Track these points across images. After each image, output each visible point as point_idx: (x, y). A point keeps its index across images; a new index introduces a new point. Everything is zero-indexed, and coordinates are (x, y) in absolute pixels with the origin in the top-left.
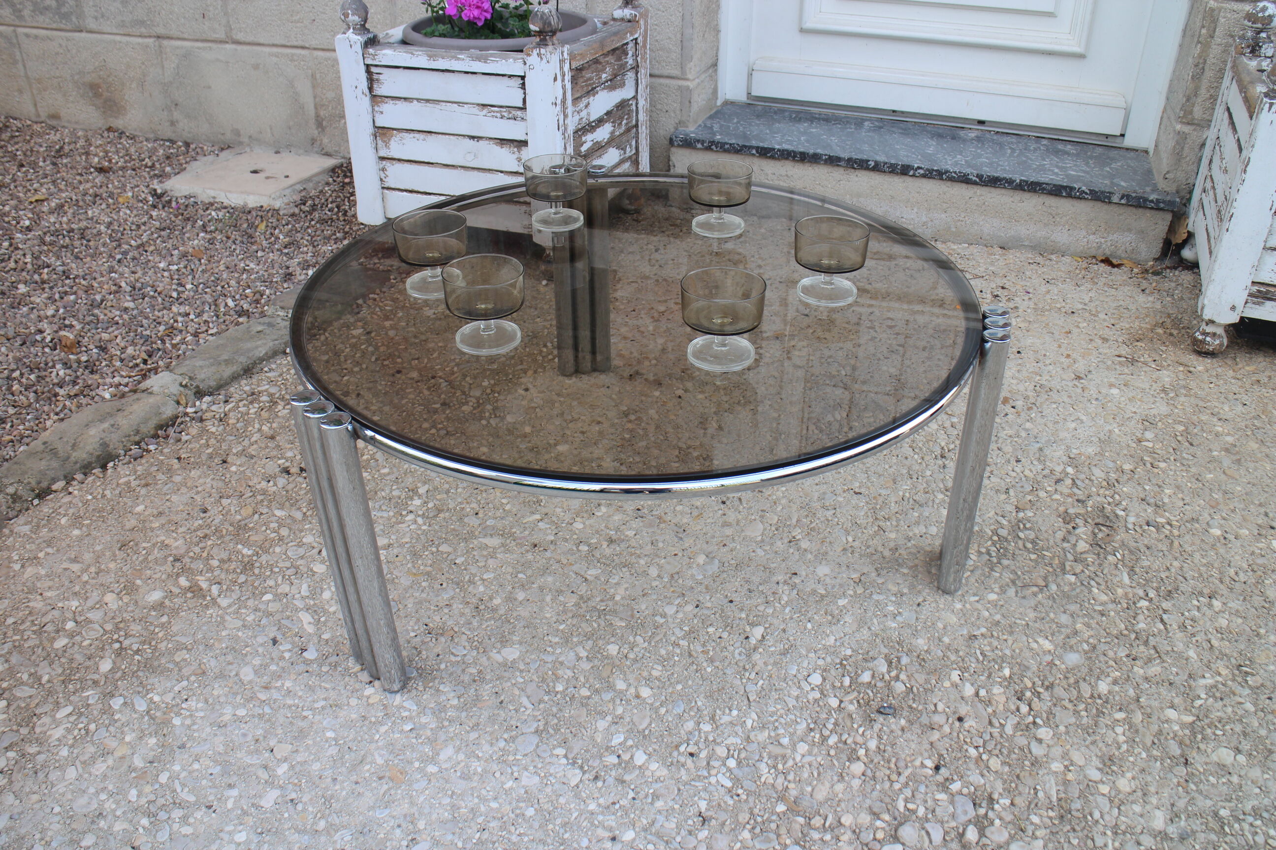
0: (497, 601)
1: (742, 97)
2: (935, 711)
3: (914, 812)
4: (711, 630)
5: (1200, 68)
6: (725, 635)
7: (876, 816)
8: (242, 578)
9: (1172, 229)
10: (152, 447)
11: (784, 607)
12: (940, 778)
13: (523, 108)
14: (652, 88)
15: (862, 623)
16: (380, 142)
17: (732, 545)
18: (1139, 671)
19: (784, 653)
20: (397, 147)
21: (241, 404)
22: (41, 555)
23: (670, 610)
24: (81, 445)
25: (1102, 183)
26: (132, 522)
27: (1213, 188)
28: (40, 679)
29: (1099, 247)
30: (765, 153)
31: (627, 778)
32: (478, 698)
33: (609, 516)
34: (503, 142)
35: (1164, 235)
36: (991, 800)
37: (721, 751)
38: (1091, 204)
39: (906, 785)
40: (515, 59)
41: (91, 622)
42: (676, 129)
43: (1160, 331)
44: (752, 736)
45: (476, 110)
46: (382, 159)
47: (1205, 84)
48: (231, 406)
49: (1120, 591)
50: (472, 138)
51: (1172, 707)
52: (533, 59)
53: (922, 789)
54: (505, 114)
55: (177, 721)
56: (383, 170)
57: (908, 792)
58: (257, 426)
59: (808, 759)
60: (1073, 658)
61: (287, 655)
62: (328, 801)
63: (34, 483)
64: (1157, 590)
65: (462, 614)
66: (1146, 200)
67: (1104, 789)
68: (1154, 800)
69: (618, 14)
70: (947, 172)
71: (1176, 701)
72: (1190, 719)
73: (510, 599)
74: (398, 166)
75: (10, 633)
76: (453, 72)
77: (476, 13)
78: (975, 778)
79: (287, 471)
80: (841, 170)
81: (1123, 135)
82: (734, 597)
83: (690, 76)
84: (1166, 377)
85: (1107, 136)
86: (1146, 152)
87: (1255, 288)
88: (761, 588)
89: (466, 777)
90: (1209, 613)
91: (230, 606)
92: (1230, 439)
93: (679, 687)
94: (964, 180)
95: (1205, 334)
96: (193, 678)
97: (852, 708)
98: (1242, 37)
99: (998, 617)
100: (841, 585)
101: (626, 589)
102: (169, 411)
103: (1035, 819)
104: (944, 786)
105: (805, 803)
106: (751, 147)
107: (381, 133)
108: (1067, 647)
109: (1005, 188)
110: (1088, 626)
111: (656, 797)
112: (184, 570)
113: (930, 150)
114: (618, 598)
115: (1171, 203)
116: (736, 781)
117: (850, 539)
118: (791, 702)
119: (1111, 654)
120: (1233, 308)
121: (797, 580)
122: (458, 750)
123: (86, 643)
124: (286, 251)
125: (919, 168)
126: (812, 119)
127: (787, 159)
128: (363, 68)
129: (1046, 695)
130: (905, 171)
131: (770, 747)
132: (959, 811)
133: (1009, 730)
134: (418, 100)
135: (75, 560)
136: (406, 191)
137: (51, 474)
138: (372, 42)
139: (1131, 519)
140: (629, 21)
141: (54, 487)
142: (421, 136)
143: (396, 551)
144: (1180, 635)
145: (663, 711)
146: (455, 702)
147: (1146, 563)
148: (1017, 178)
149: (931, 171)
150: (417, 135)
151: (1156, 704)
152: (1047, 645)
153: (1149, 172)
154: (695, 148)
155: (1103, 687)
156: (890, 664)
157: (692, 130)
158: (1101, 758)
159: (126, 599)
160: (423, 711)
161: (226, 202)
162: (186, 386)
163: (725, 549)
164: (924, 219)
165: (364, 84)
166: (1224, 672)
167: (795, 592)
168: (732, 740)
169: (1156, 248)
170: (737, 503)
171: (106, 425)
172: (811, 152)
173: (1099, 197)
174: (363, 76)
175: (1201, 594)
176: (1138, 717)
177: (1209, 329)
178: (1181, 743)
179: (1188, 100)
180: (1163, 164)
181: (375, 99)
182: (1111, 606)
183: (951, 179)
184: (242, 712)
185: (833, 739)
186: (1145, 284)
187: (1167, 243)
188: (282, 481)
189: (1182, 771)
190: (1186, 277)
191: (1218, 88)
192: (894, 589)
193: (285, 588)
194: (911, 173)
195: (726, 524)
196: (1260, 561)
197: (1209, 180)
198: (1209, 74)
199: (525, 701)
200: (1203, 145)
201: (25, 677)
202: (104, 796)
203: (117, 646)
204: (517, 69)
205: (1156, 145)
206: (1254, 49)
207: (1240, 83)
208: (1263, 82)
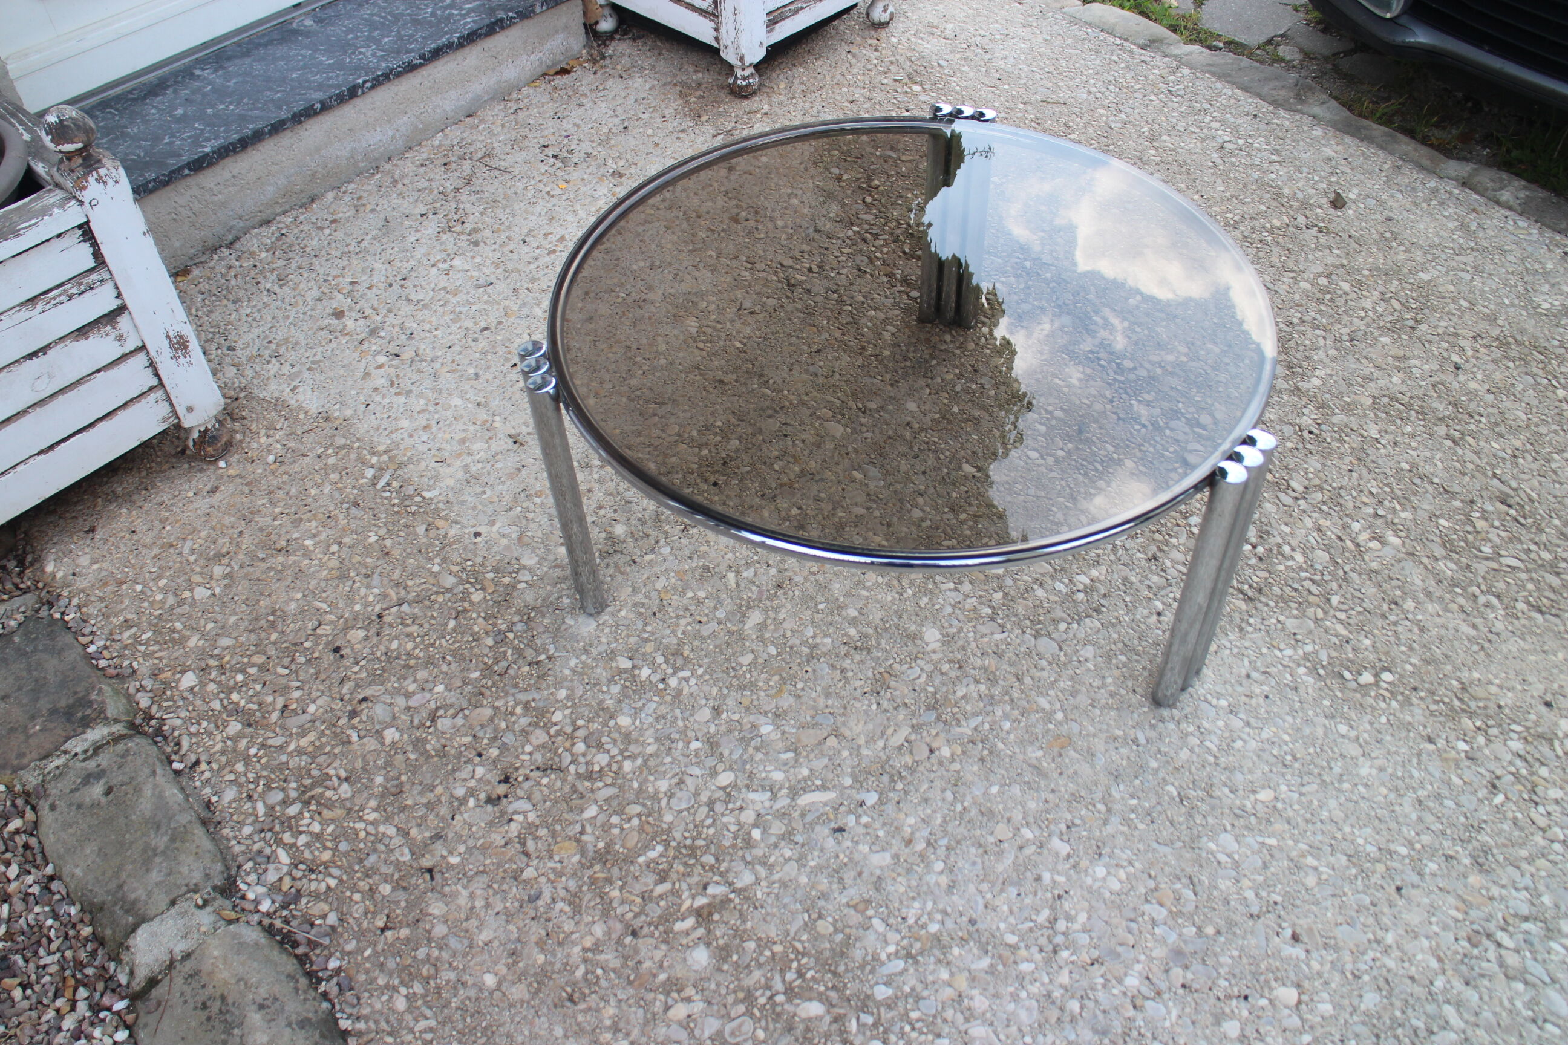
0: (853, 632)
8: (708, 859)
10: (332, 965)
13: (100, 265)
17: (849, 449)
21: (286, 840)
29: (543, 63)
31: (1102, 591)
32: (984, 669)
34: (82, 332)
38: (520, 25)
40: (65, 206)
48: (281, 853)
50: (33, 355)
52: (93, 189)
54: (74, 291)
55: (933, 928)
61: (864, 819)
62: (1076, 798)
70: (392, 70)
73: (852, 622)
79: (496, 800)
80: (288, 133)
82: (919, 469)
87: (769, 19)
88: (915, 450)
89: (1074, 694)
91: (755, 874)
94: (411, 67)
95: (744, 78)
96: (869, 913)
100: (935, 403)
102: (251, 934)
106: (181, 167)
112: (660, 924)
113: (326, 61)
120: (761, 45)
122: (1041, 694)
130: (352, 93)
143: (729, 703)
148: (451, 38)
149: (376, 78)
159: (689, 992)
162: (204, 903)
169: (581, 36)
173: (525, 14)
177: (746, 73)
184: (938, 866)
186: (611, 71)
188: (519, 805)
192: (952, 376)
193: (747, 816)
194: (360, 91)
195: (817, 444)
202: (1024, 994)
203: (780, 998)
204: (71, 218)
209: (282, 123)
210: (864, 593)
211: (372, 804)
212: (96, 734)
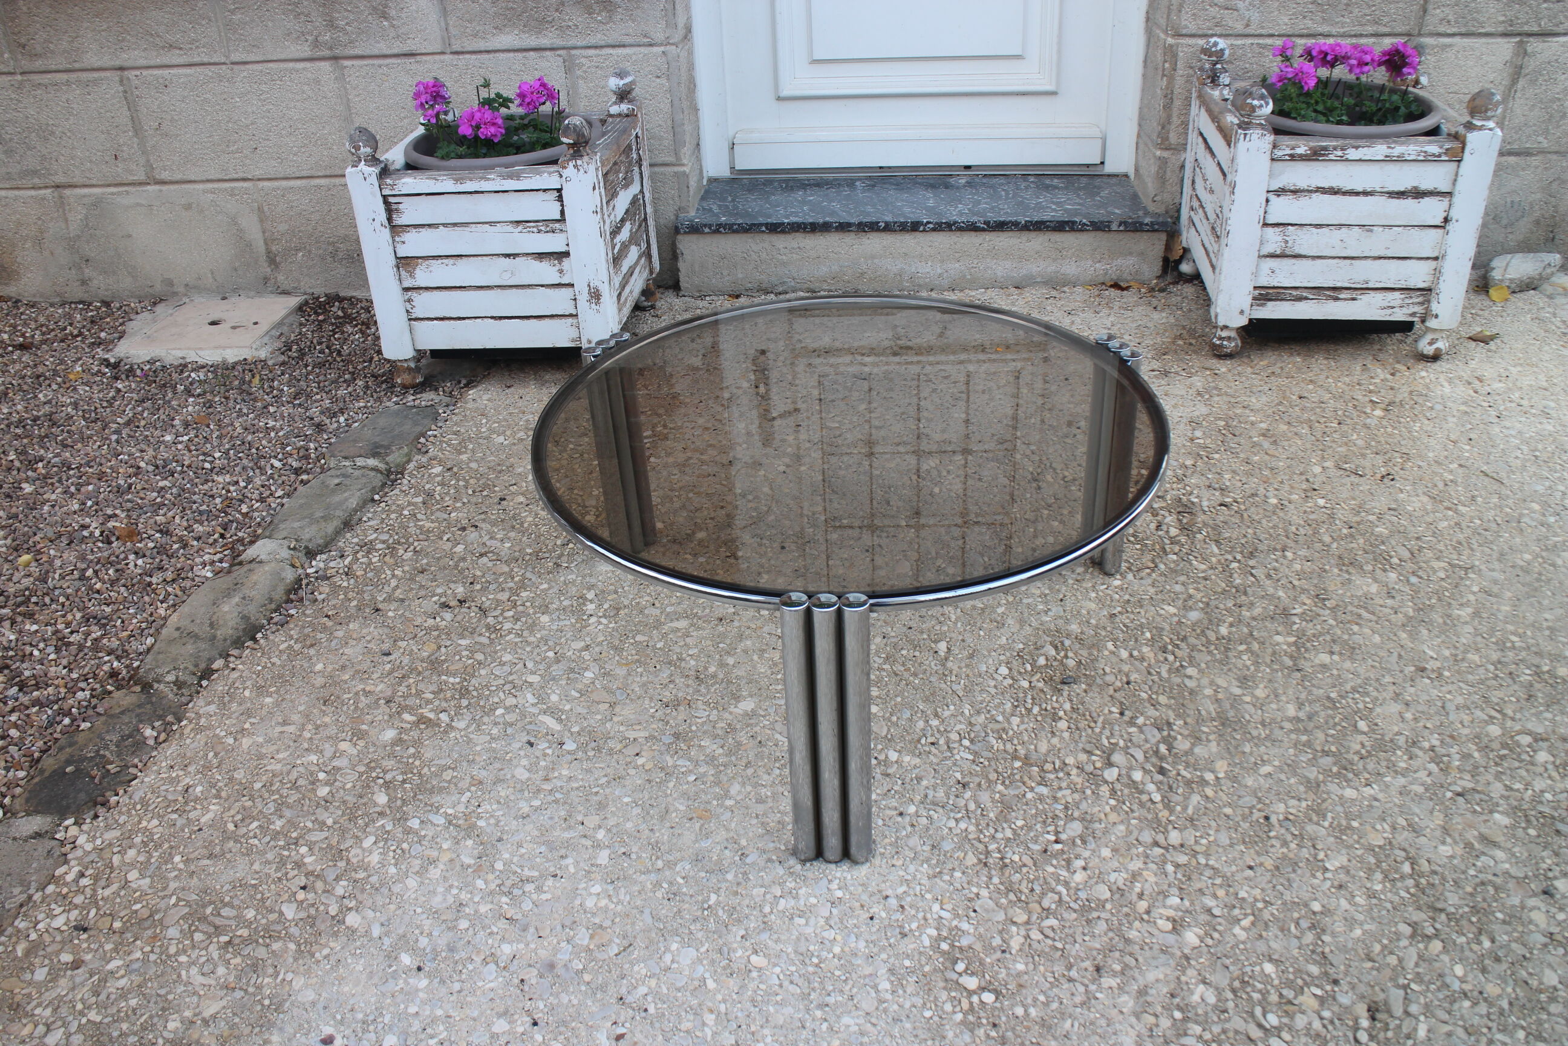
0: (712, 669)
1: (727, 173)
2: (1105, 674)
3: (1116, 744)
4: (904, 652)
5: (1169, 98)
6: (917, 654)
7: (1089, 753)
8: (465, 703)
9: (1168, 248)
10: (292, 612)
11: (955, 623)
12: (1126, 718)
13: (562, 219)
14: (652, 177)
15: (1022, 622)
16: (403, 273)
18: (1246, 614)
19: (971, 656)
20: (422, 276)
21: (359, 555)
22: (247, 726)
24: (221, 622)
25: (1097, 213)
26: (319, 681)
27: (1202, 206)
28: (324, 823)
29: (1106, 274)
30: (775, 228)
31: (890, 771)
32: (739, 744)
34: (541, 256)
35: (1161, 254)
36: (1169, 724)
37: (954, 736)
38: (1093, 234)
39: (1104, 728)
40: (550, 173)
41: (339, 769)
42: (677, 217)
43: (1180, 342)
44: (973, 720)
45: (510, 228)
46: (407, 289)
47: (1175, 113)
48: (350, 559)
49: (1214, 560)
50: (508, 256)
51: (1278, 634)
52: (570, 171)
53: (1117, 728)
54: (542, 228)
55: (481, 823)
56: (409, 301)
57: (1107, 732)
58: (388, 572)
59: (1022, 727)
60: (1194, 615)
61: (549, 751)
62: (656, 846)
63: (191, 668)
64: (1242, 553)
65: (688, 686)
66: (1141, 224)
67: (1248, 699)
68: (1284, 698)
69: (614, 110)
70: (955, 222)
71: (1279, 629)
72: (1293, 639)
73: (722, 665)
74: (426, 295)
75: (266, 795)
76: (484, 192)
77: (493, 130)
78: (1151, 712)
79: (445, 606)
80: (852, 235)
81: (1102, 163)
82: (911, 624)
83: (685, 161)
84: (1198, 382)
85: (1088, 166)
86: (1126, 176)
87: (1257, 292)
89: (760, 801)
90: (1285, 562)
91: (468, 726)
92: (1263, 425)
93: (899, 699)
94: (973, 228)
95: (1221, 338)
96: (473, 789)
97: (1041, 685)
98: (1201, 69)
99: (1127, 597)
102: (290, 575)
103: (1205, 729)
104: (1132, 723)
105: (1034, 756)
106: (761, 225)
107: (405, 263)
108: (1186, 608)
109: (1012, 230)
110: (1197, 589)
111: (919, 779)
112: (403, 709)
113: (931, 203)
115: (1164, 224)
116: (976, 754)
118: (993, 691)
119: (1222, 606)
120: (1242, 312)
122: (744, 784)
123: (349, 786)
124: (298, 402)
125: (927, 222)
126: (804, 185)
127: (798, 231)
128: (381, 200)
129: (1183, 645)
130: (915, 227)
131: (991, 726)
132: (1149, 737)
133: (1165, 674)
134: (445, 225)
135: (285, 723)
136: (436, 319)
137: (206, 655)
138: (385, 172)
139: (1205, 504)
140: (627, 116)
141: (215, 666)
142: (450, 261)
143: (597, 649)
144: (1268, 582)
145: (894, 719)
146: (721, 751)
147: (1227, 535)
148: (1022, 220)
149: (940, 224)
150: (445, 261)
151: (1265, 634)
152: (1172, 610)
153: (1135, 197)
154: (703, 233)
155: (1224, 630)
156: (1056, 648)
157: (692, 214)
158: (1238, 679)
159: (361, 743)
160: (697, 764)
161: (201, 361)
162: (294, 549)
164: (939, 271)
165: (382, 216)
166: (1308, 602)
168: (959, 727)
169: (1157, 267)
171: (237, 599)
172: (819, 221)
173: (1099, 227)
174: (381, 207)
175: (1275, 549)
176: (1255, 646)
177: (1224, 334)
178: (1291, 657)
179: (1163, 128)
180: (1149, 188)
181: (395, 229)
182: (1210, 572)
183: (960, 229)
184: (536, 803)
185: (1036, 710)
186: (1155, 302)
187: (1166, 260)
188: (448, 616)
189: (1298, 675)
190: (1189, 290)
191: (1188, 114)
192: (1038, 592)
193: (511, 701)
194: (922, 228)
196: (1312, 517)
197: (1195, 199)
198: (1177, 103)
199: (778, 736)
200: (1183, 167)
201: (309, 825)
202: (455, 891)
203: (381, 781)
204: (553, 182)
205: (1137, 170)
206: (1214, 79)
207: (1210, 112)
208: (1230, 111)
209: (849, 225)
210: (755, 657)
211: (406, 568)
212: (372, 462)
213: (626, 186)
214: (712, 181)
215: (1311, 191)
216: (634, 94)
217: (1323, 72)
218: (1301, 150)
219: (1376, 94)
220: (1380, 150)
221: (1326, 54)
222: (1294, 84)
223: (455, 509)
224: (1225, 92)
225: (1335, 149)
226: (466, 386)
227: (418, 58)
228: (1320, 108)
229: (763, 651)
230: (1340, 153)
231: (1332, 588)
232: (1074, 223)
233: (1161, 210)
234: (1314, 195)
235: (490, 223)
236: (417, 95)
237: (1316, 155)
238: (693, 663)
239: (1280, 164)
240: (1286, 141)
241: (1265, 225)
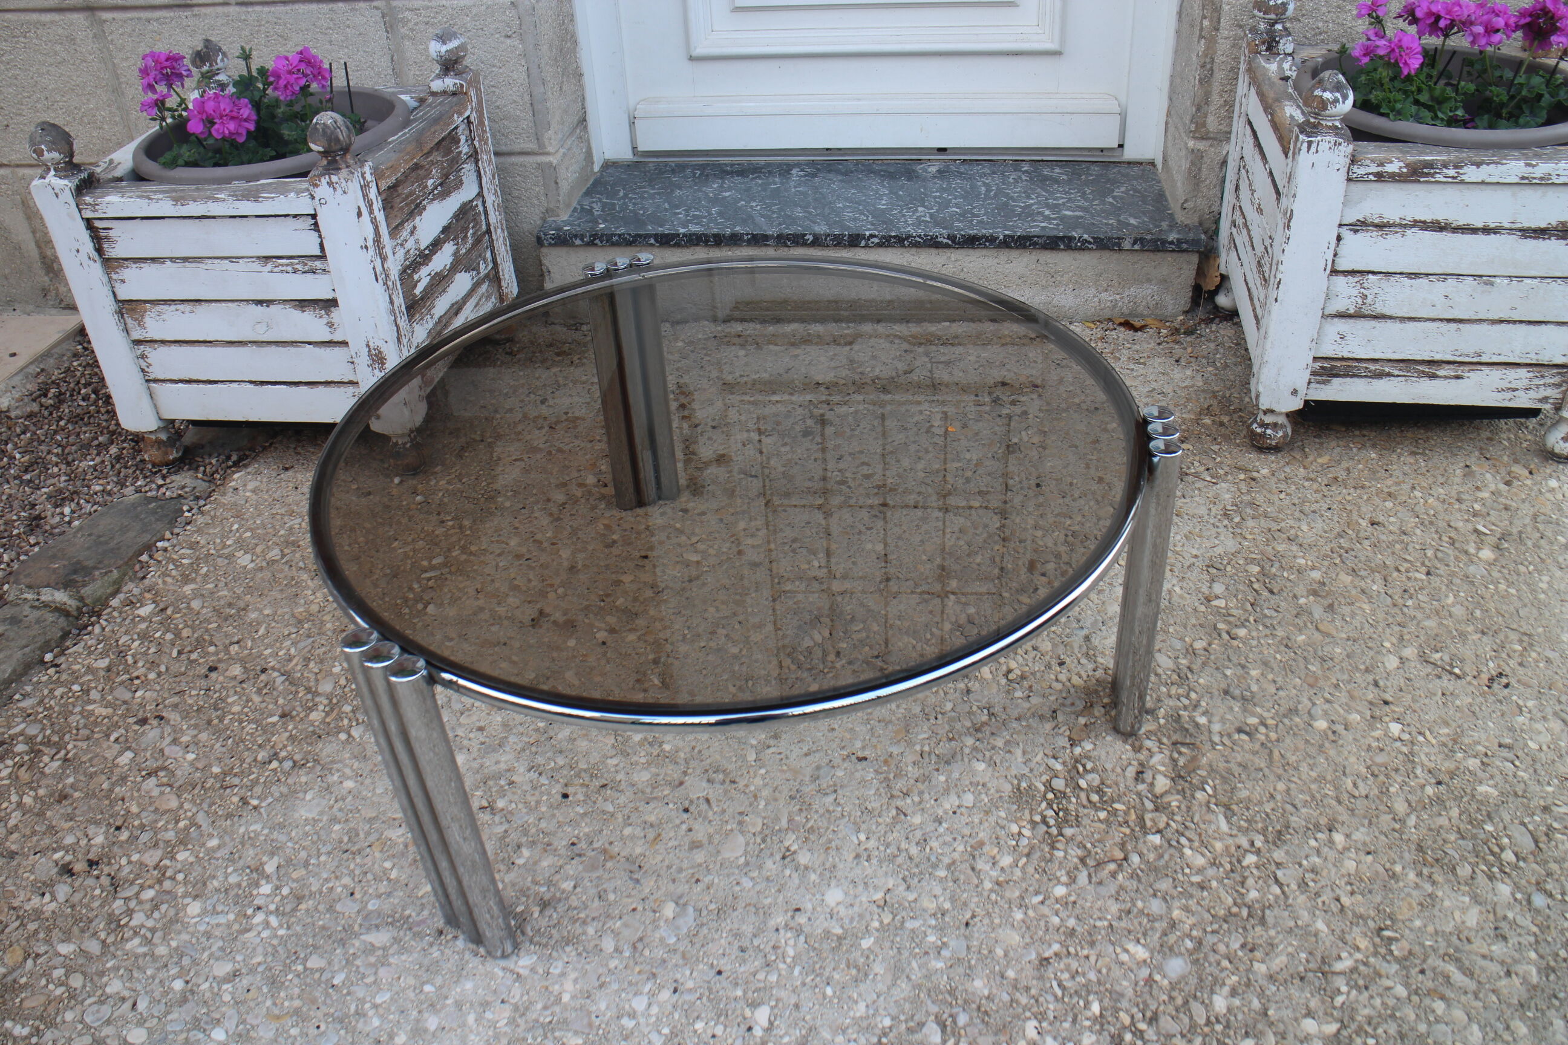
1: (627, 155)
5: (1207, 69)
6: (719, 1030)
9: (1201, 272)
11: (791, 968)
13: (323, 257)
14: (501, 172)
15: (898, 970)
16: (129, 321)
17: (707, 879)
18: (1260, 968)
20: (155, 326)
23: (639, 1004)
25: (1107, 225)
27: (1246, 225)
29: (1115, 306)
33: (535, 863)
34: (303, 304)
35: (1192, 282)
38: (1097, 254)
40: (298, 193)
42: (544, 220)
43: (1207, 421)
45: (256, 266)
46: (138, 342)
47: (1216, 88)
49: (1219, 846)
50: (260, 302)
51: (1309, 1014)
52: (323, 190)
54: (299, 267)
56: (143, 357)
58: (14, 798)
60: (1176, 966)
64: (1264, 832)
66: (1164, 242)
69: (437, 85)
70: (908, 237)
71: (1313, 1004)
72: (1333, 1028)
74: (163, 350)
76: (214, 217)
77: (232, 126)
79: (67, 870)
81: (1121, 146)
82: (722, 964)
83: (550, 149)
84: (1226, 492)
85: (1102, 150)
86: (1152, 164)
87: (1318, 364)
88: (756, 942)
90: (1332, 855)
92: (1316, 575)
94: (932, 243)
95: (1263, 425)
98: (1254, 30)
99: (1071, 923)
100: (861, 916)
101: (576, 981)
106: (647, 236)
107: (130, 309)
108: (1166, 950)
109: (986, 247)
110: (1186, 909)
113: (882, 205)
114: (566, 998)
115: (1196, 242)
117: (863, 837)
119: (1222, 948)
120: (1295, 392)
121: (802, 919)
124: (28, 477)
125: (872, 236)
126: (723, 175)
127: (697, 245)
128: (81, 226)
130: (854, 241)
134: (173, 260)
136: (181, 381)
138: (88, 185)
139: (1216, 727)
140: (454, 94)
142: (187, 308)
144: (1302, 899)
147: (1244, 794)
148: (1001, 233)
149: (888, 237)
150: (181, 307)
151: (1288, 1013)
152: (1141, 953)
153: (1161, 197)
154: (573, 245)
155: (1220, 1003)
156: (943, 1027)
157: (564, 220)
163: (701, 886)
165: (88, 246)
166: (1363, 943)
167: (802, 938)
169: (1185, 299)
170: (704, 806)
172: (728, 231)
173: (1106, 244)
174: (85, 235)
175: (1317, 827)
177: (1268, 419)
179: (1198, 110)
180: (1177, 188)
181: (110, 264)
182: (1211, 872)
183: (916, 245)
186: (1178, 350)
187: (1197, 289)
188: (63, 890)
190: (1225, 331)
191: (1233, 91)
192: (932, 906)
194: (863, 243)
195: (695, 845)
196: (1380, 759)
197: (1237, 212)
198: (1219, 75)
200: (1224, 163)
204: (303, 205)
205: (1165, 160)
206: (1271, 46)
207: (1261, 95)
208: (1290, 98)
209: (766, 238)
210: (471, 1019)
211: (42, 792)
212: (61, 597)
213: (444, 195)
214: (608, 165)
215: (1405, 226)
216: (467, 62)
217: (1432, 41)
218: (1393, 167)
219: (1508, 74)
220: (1514, 168)
221: (1438, 18)
222: (1388, 64)
223: (146, 683)
224: (1286, 66)
225: (1445, 166)
226: (236, 464)
227: (196, 10)
228: (1424, 98)
229: (485, 1005)
230: (1452, 172)
231: (1403, 914)
232: (1071, 239)
233: (1192, 220)
234: (1409, 232)
235: (231, 259)
236: (144, 72)
237: (1415, 174)
238: (376, 1022)
239: (1360, 186)
240: (1372, 151)
241: (1335, 272)
